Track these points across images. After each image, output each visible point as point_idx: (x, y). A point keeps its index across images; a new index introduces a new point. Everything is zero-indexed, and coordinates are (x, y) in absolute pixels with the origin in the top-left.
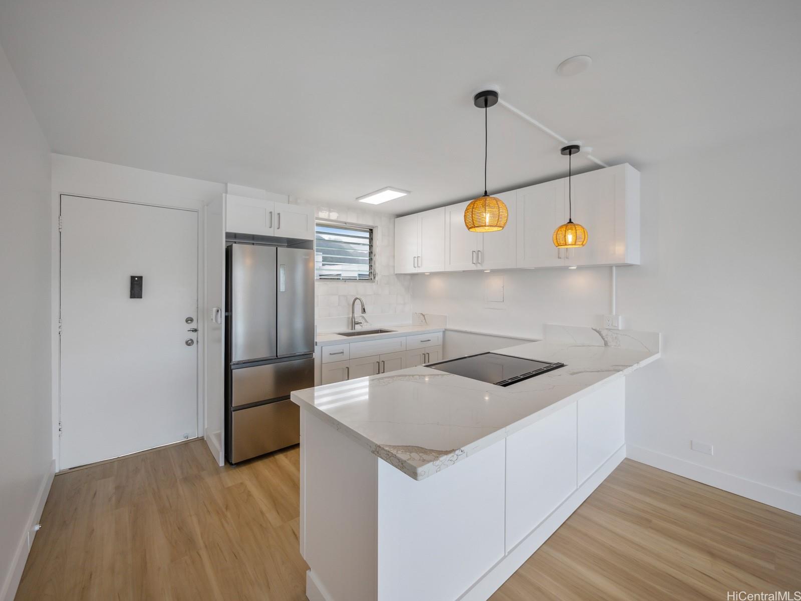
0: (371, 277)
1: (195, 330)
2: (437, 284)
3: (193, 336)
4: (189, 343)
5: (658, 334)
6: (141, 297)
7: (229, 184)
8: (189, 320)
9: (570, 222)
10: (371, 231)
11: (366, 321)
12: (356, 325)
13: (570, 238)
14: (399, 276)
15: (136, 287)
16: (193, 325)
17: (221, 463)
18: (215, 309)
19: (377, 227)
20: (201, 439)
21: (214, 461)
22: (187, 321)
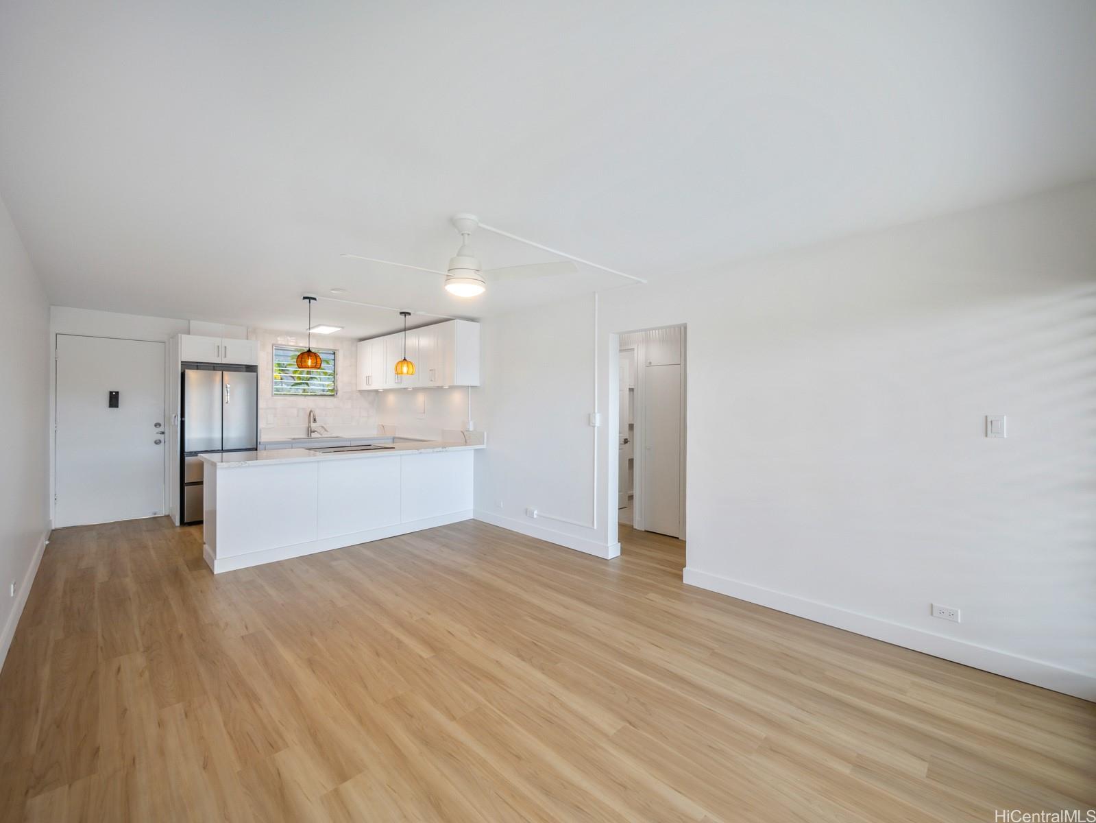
0: (333, 393)
1: (163, 433)
2: (391, 399)
3: (161, 437)
4: (157, 442)
5: (483, 433)
6: (118, 407)
7: (191, 322)
8: (158, 425)
9: (405, 359)
10: (334, 354)
11: (326, 430)
12: (312, 433)
13: (405, 369)
14: (361, 392)
15: (114, 400)
16: (161, 429)
17: (178, 523)
18: (174, 415)
19: (338, 350)
20: (168, 517)
21: (173, 524)
22: (156, 425)
